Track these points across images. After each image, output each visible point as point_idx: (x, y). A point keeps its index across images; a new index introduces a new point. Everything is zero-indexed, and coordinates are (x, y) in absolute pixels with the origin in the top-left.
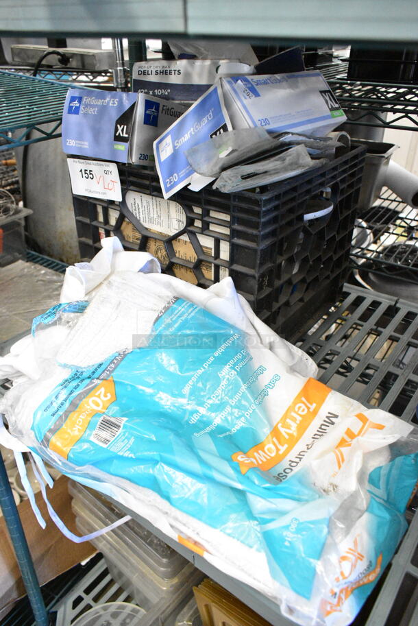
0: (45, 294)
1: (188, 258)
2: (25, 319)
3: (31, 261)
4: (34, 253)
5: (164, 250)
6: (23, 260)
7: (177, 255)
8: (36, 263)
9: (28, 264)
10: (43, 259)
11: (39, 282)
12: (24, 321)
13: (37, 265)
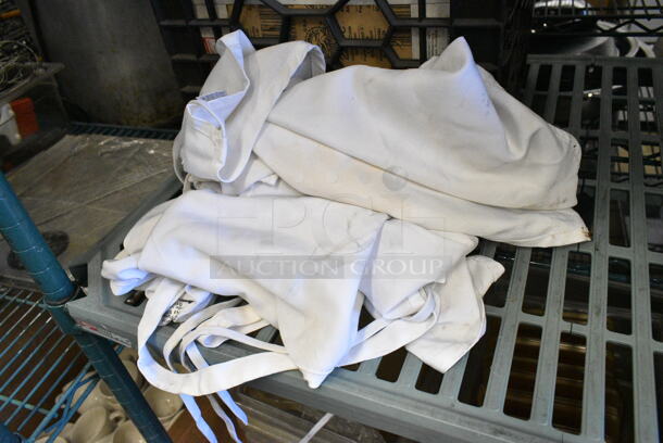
0: (120, 168)
1: (367, 34)
2: (105, 207)
3: (81, 133)
4: (81, 123)
5: (321, 34)
6: (70, 134)
7: (346, 35)
8: (90, 133)
9: (79, 137)
10: (96, 127)
11: (106, 156)
12: (105, 210)
13: (93, 136)
